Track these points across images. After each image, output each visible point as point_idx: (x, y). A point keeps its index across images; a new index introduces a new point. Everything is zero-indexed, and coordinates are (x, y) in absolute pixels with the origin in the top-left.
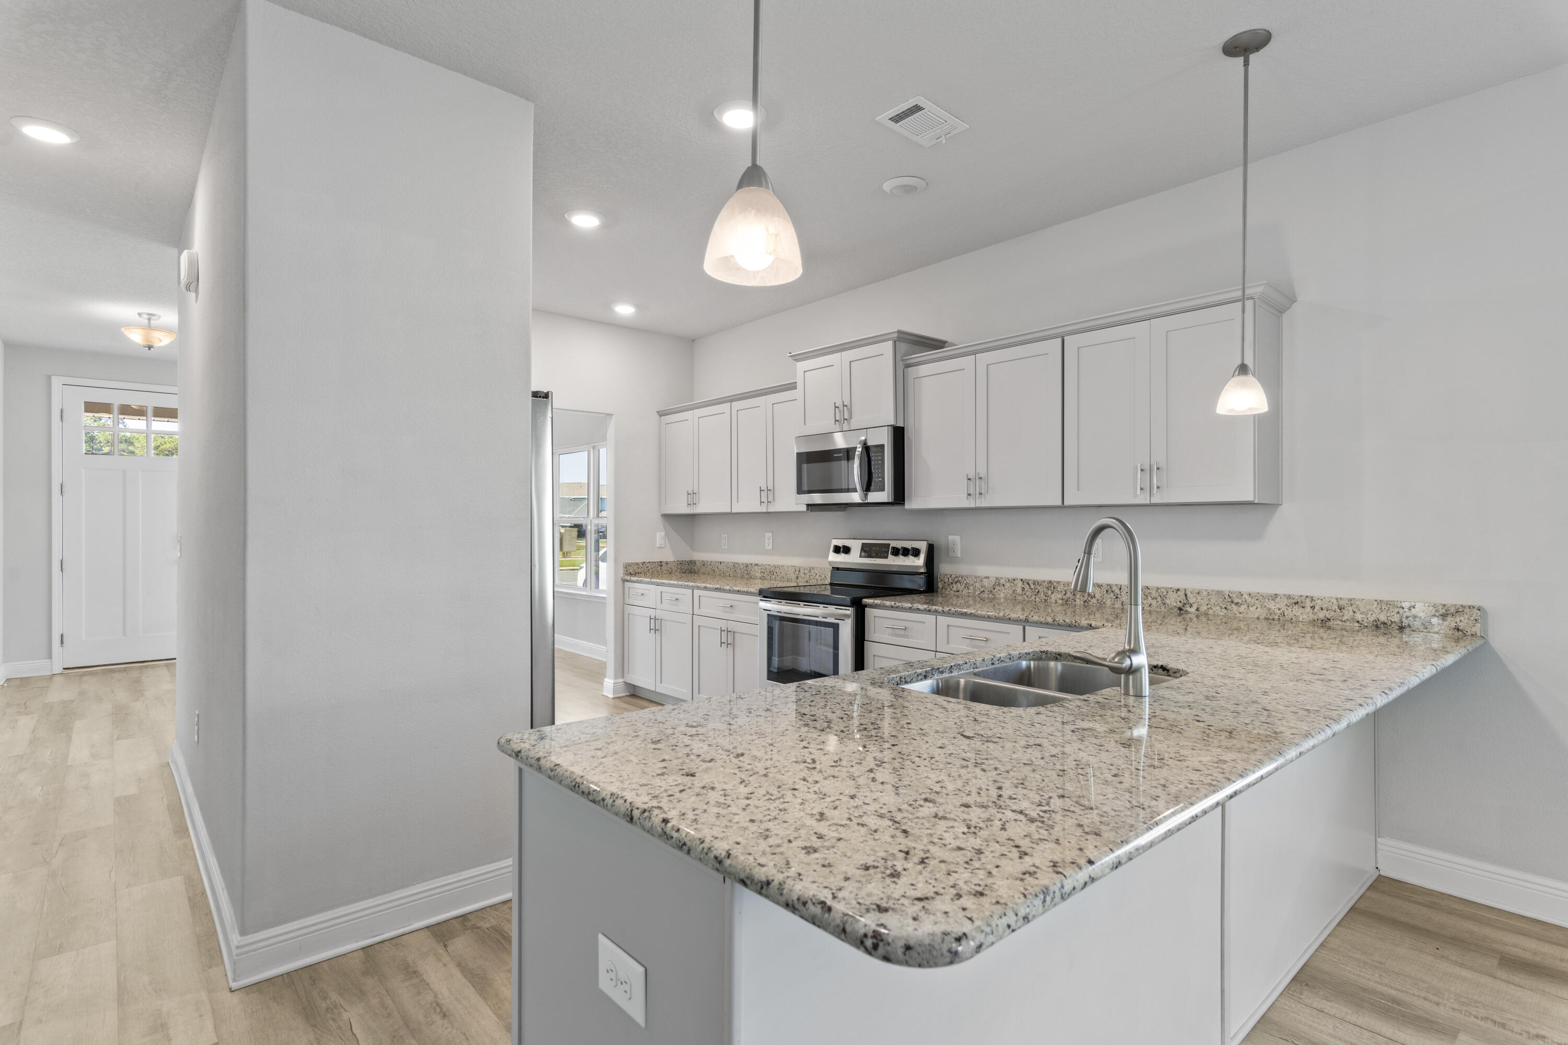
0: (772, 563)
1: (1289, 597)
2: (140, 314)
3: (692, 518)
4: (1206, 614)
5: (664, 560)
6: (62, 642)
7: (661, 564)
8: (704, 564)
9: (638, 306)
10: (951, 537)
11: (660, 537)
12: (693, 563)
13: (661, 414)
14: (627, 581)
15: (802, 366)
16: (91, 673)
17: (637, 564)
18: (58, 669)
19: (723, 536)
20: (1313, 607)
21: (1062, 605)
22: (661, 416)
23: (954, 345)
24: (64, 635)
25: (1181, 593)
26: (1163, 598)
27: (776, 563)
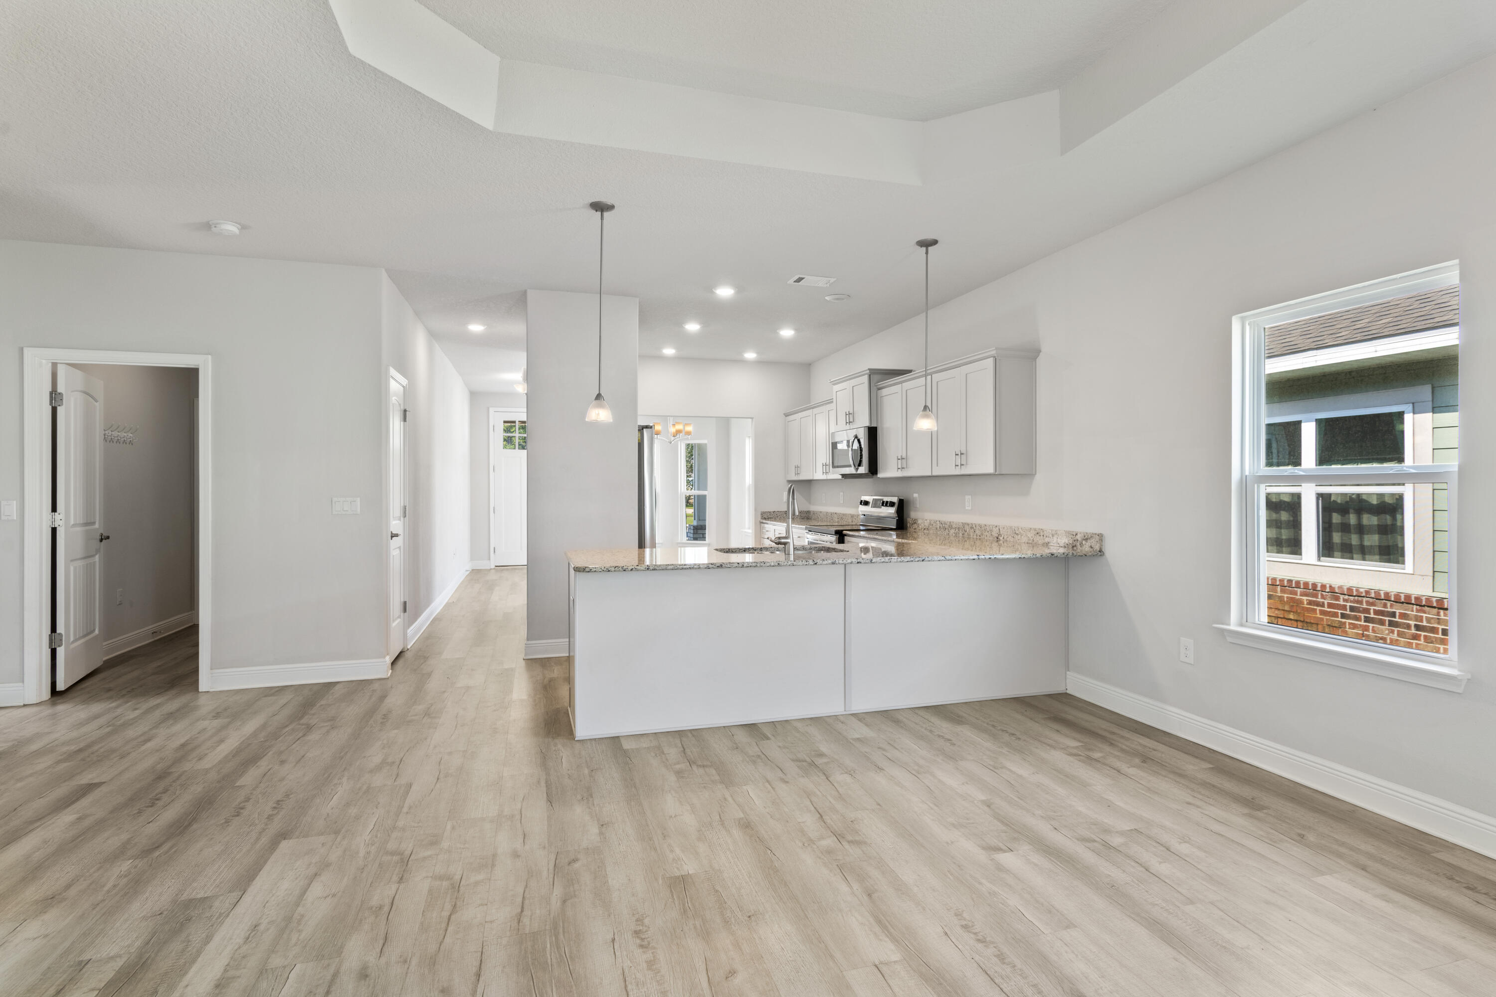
0: (842, 512)
1: (1035, 530)
4: (1006, 541)
6: (494, 552)
8: (814, 513)
9: (758, 353)
12: (809, 512)
13: (787, 415)
14: (763, 523)
15: (836, 388)
16: (507, 570)
18: (493, 567)
20: (1043, 536)
21: (954, 537)
22: (786, 416)
23: (914, 371)
25: (997, 528)
26: (991, 531)
27: (845, 513)
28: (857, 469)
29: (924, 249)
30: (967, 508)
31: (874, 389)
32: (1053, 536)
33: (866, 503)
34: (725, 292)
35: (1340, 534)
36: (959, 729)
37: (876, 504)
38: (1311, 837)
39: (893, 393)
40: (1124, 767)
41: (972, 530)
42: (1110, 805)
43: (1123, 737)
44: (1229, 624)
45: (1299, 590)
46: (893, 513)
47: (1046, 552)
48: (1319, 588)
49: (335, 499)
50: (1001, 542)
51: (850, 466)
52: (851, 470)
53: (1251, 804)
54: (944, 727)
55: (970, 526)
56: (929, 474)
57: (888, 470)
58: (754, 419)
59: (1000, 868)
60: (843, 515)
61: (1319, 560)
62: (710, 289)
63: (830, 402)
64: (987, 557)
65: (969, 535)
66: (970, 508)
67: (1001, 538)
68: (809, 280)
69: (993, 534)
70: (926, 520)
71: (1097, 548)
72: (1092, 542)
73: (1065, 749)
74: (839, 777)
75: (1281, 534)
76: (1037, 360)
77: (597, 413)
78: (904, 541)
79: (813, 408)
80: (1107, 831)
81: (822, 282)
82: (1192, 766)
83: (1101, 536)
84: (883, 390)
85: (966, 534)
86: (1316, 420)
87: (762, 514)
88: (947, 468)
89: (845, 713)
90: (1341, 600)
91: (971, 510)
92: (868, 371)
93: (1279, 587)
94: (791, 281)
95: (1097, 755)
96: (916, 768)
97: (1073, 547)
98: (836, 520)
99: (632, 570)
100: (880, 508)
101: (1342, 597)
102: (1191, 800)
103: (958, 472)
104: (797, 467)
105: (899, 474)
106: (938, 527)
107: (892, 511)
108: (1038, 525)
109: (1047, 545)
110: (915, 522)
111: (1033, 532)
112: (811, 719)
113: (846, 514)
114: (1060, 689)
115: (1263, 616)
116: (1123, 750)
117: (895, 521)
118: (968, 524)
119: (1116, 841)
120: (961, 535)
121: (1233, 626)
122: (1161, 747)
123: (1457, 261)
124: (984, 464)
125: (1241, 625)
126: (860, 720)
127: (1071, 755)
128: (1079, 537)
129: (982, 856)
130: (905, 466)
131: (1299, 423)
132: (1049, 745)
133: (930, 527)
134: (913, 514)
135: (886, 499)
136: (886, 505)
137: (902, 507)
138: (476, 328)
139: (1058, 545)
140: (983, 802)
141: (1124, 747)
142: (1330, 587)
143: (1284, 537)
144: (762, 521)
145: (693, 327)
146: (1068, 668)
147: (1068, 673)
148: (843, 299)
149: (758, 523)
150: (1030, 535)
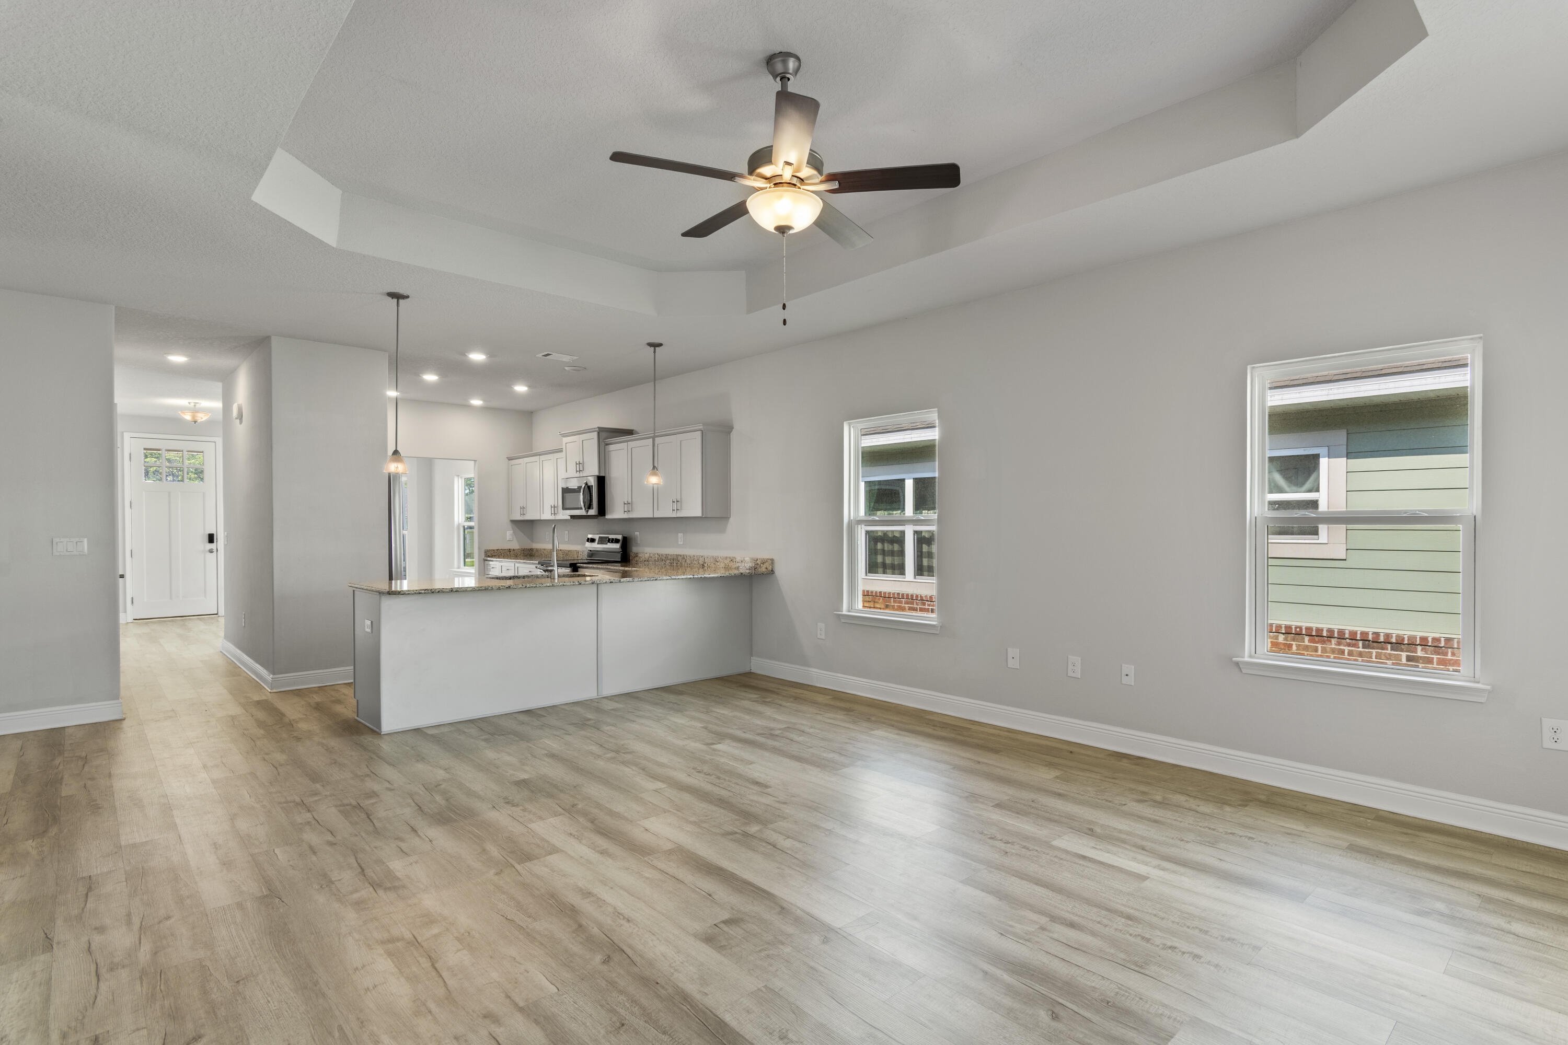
1: (730, 558)
2: (189, 403)
3: (532, 523)
5: (512, 548)
6: (132, 603)
7: (510, 550)
8: (537, 550)
10: (636, 533)
11: (509, 534)
12: (532, 550)
13: (510, 459)
14: (487, 560)
15: (565, 440)
17: (494, 550)
19: (547, 533)
24: (134, 598)
26: (698, 560)
28: (587, 511)
29: (653, 348)
30: (679, 543)
31: (602, 444)
32: (742, 562)
33: (593, 540)
34: (477, 357)
35: (927, 559)
36: (681, 697)
37: (602, 541)
38: (873, 719)
39: (619, 451)
40: (784, 703)
41: (684, 560)
42: (775, 720)
43: (784, 690)
44: (842, 612)
45: (903, 600)
46: (618, 548)
47: (736, 572)
48: (914, 598)
49: (56, 540)
50: (706, 568)
51: (581, 509)
52: (582, 512)
53: (848, 711)
54: (672, 698)
55: (682, 556)
56: (652, 516)
57: (616, 512)
58: (477, 462)
59: (714, 750)
60: (569, 551)
61: (915, 578)
62: (464, 354)
63: (560, 451)
64: (700, 576)
65: (681, 564)
66: (682, 543)
67: (706, 565)
68: (555, 356)
69: (700, 562)
70: (647, 553)
71: (770, 568)
72: (767, 565)
73: (749, 699)
74: (606, 728)
75: (894, 560)
76: (731, 434)
77: (396, 466)
78: (626, 569)
79: (540, 455)
80: (772, 729)
81: (566, 358)
82: (820, 698)
83: (772, 560)
84: (611, 446)
85: (679, 563)
86: (914, 478)
87: (485, 552)
88: (666, 512)
89: (598, 697)
90: (927, 605)
91: (683, 544)
92: (597, 429)
93: (892, 599)
94: (540, 355)
95: (768, 700)
96: (657, 718)
97: (755, 569)
98: (562, 556)
99: (439, 592)
100: (607, 544)
101: (927, 602)
102: (818, 712)
103: (674, 515)
104: (523, 508)
105: (625, 516)
106: (657, 559)
107: (617, 546)
108: (730, 554)
109: (738, 568)
110: (636, 555)
111: (729, 560)
112: (573, 703)
113: (572, 550)
114: (747, 670)
115: (860, 605)
116: (784, 696)
117: (619, 555)
118: (681, 556)
119: (777, 732)
120: (675, 564)
121: (845, 612)
122: (805, 692)
123: (936, 409)
124: (693, 508)
125: (849, 611)
126: (610, 700)
127: (753, 701)
128: (759, 562)
129: (704, 748)
130: (630, 510)
131: (903, 480)
132: (740, 699)
133: (650, 559)
134: (634, 549)
135: (611, 537)
136: (612, 542)
137: (626, 543)
138: (178, 359)
139: (745, 567)
140: (703, 727)
141: (785, 694)
142: (921, 596)
143: (896, 563)
144: (486, 558)
145: (431, 377)
146: (751, 655)
147: (752, 658)
148: (579, 370)
149: (482, 561)
150: (727, 561)
